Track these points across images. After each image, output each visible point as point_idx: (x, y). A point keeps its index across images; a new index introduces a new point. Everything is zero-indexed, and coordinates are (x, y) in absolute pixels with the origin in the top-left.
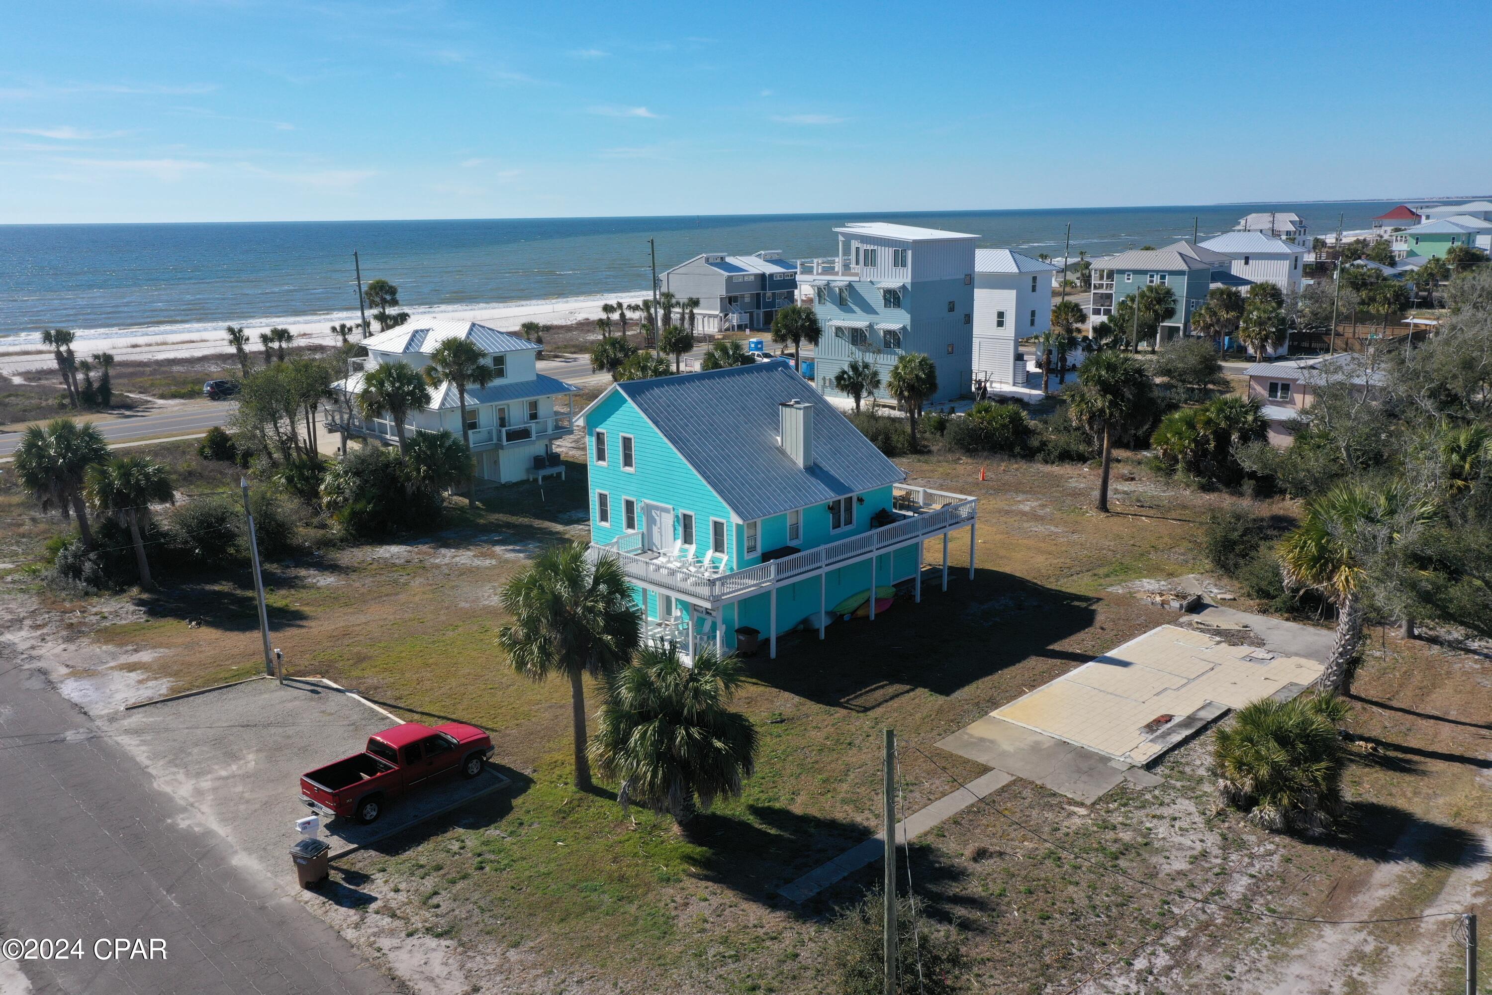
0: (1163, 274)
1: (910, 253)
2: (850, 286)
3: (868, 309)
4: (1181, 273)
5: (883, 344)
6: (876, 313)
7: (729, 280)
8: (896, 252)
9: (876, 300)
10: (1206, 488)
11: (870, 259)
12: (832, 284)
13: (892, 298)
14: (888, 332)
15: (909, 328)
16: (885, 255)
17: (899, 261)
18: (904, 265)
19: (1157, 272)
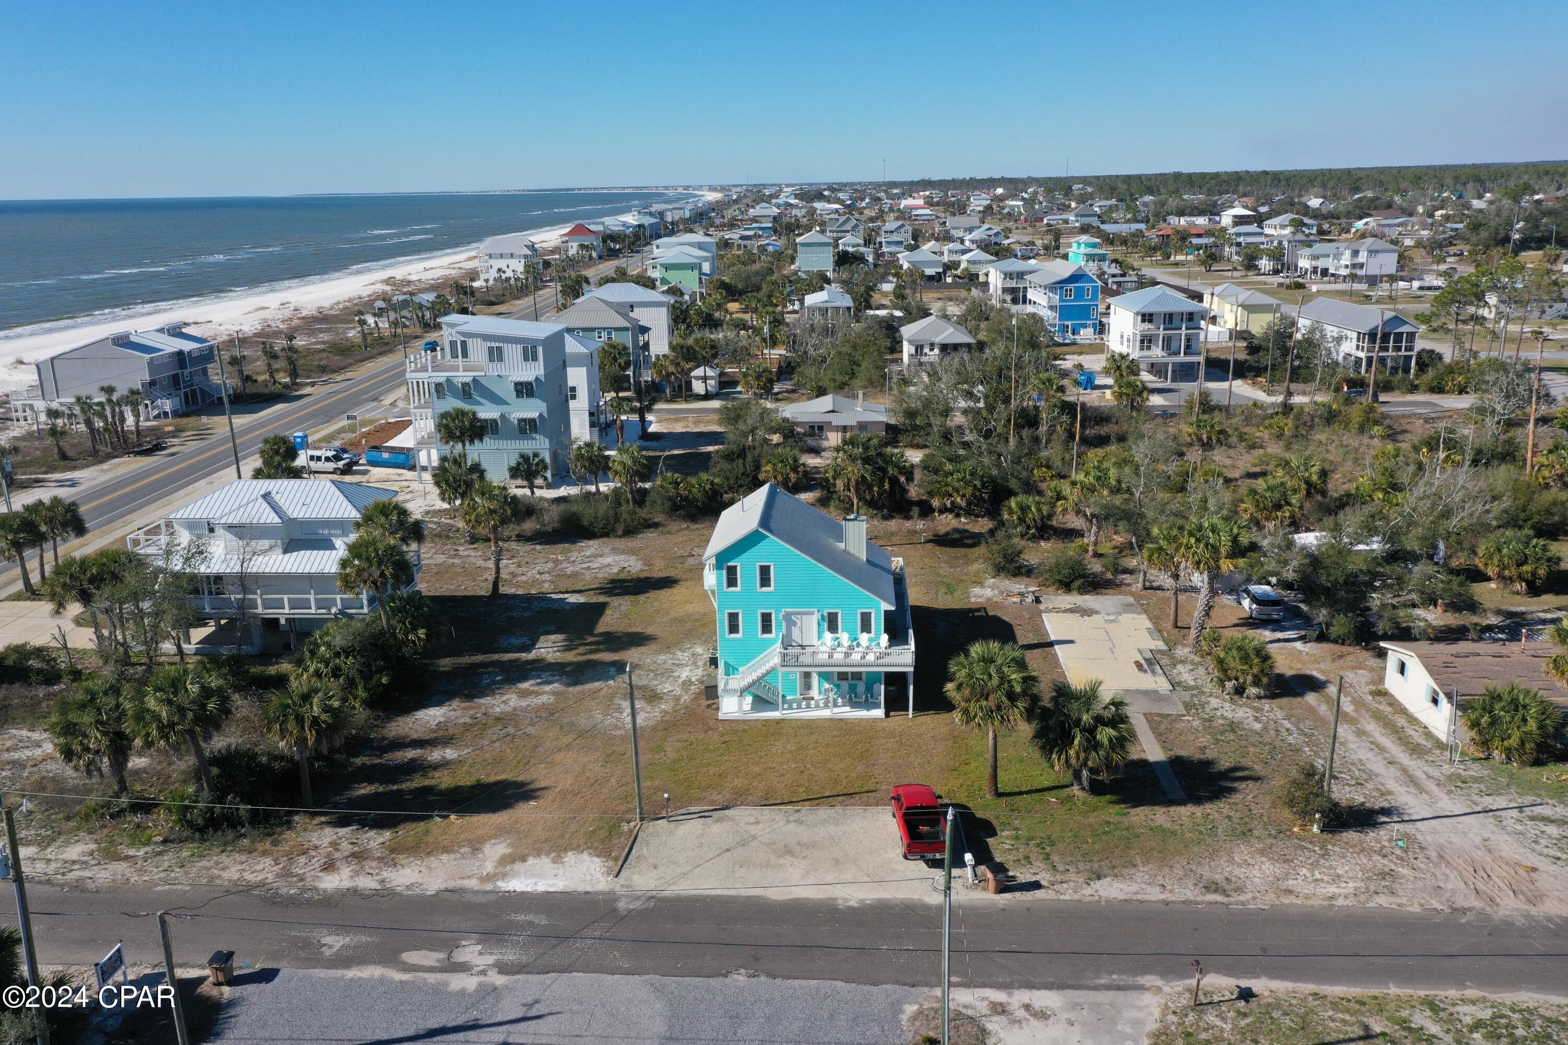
0: (609, 330)
1: (540, 350)
2: (475, 380)
3: (496, 400)
4: (625, 329)
5: (517, 431)
6: (508, 404)
7: (151, 363)
8: (525, 350)
9: (508, 392)
10: (886, 518)
11: (496, 355)
12: (455, 381)
13: (524, 390)
14: (520, 421)
15: (545, 415)
16: (513, 352)
17: (529, 354)
18: (535, 358)
19: (604, 329)
